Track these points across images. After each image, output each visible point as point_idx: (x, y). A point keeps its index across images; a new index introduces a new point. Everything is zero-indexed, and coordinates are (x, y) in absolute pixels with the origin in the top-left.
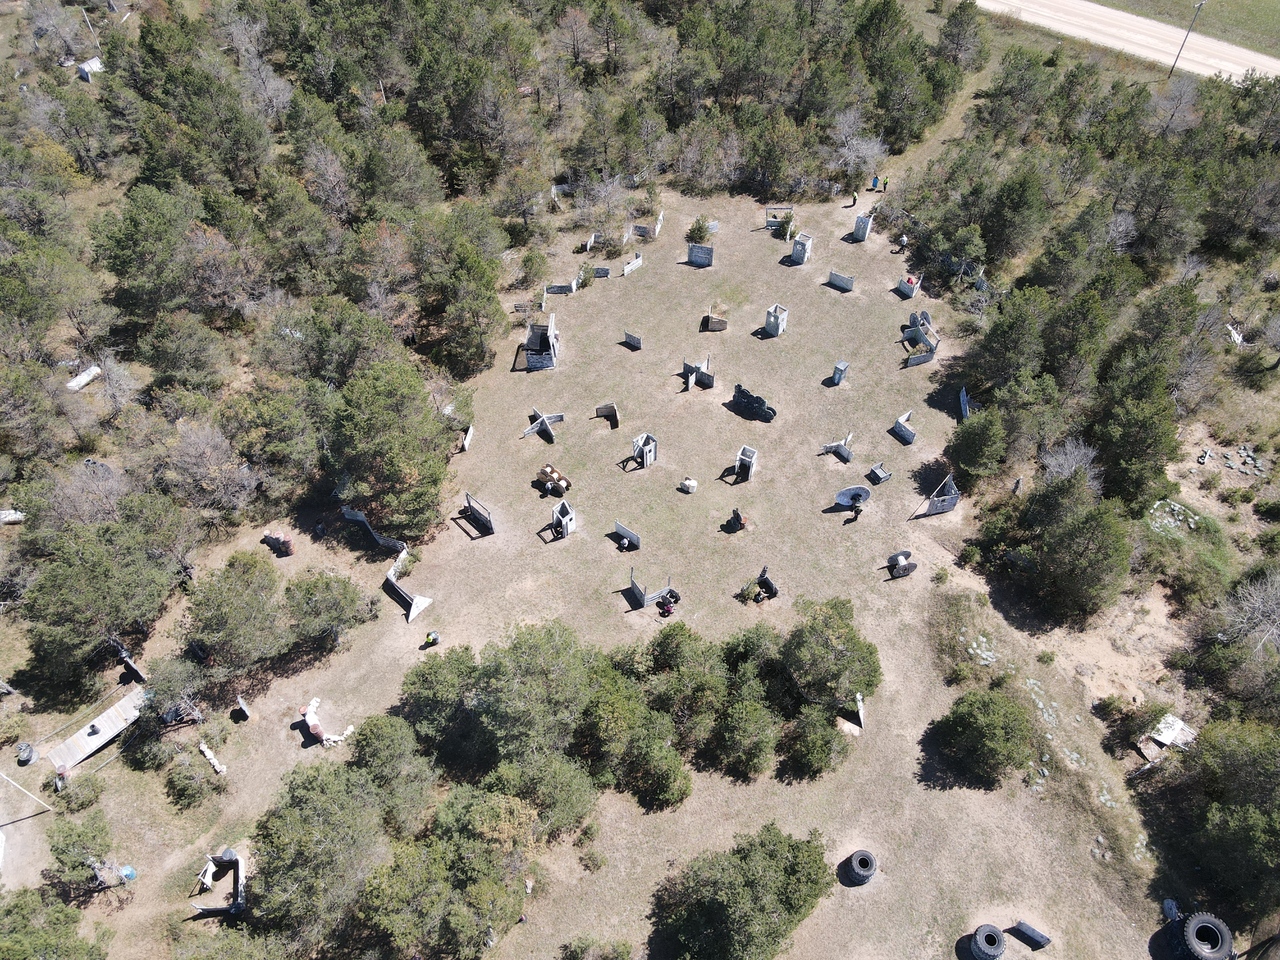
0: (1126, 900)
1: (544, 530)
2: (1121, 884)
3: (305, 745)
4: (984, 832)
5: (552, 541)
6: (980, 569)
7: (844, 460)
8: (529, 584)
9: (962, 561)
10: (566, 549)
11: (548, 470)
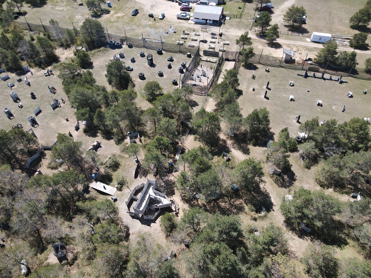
0: (108, 51)
1: (35, 127)
2: (105, 51)
3: (101, 147)
4: (100, 63)
5: (38, 124)
6: (46, 67)
7: (14, 86)
8: (52, 125)
9: (44, 69)
10: (41, 122)
11: (14, 127)
